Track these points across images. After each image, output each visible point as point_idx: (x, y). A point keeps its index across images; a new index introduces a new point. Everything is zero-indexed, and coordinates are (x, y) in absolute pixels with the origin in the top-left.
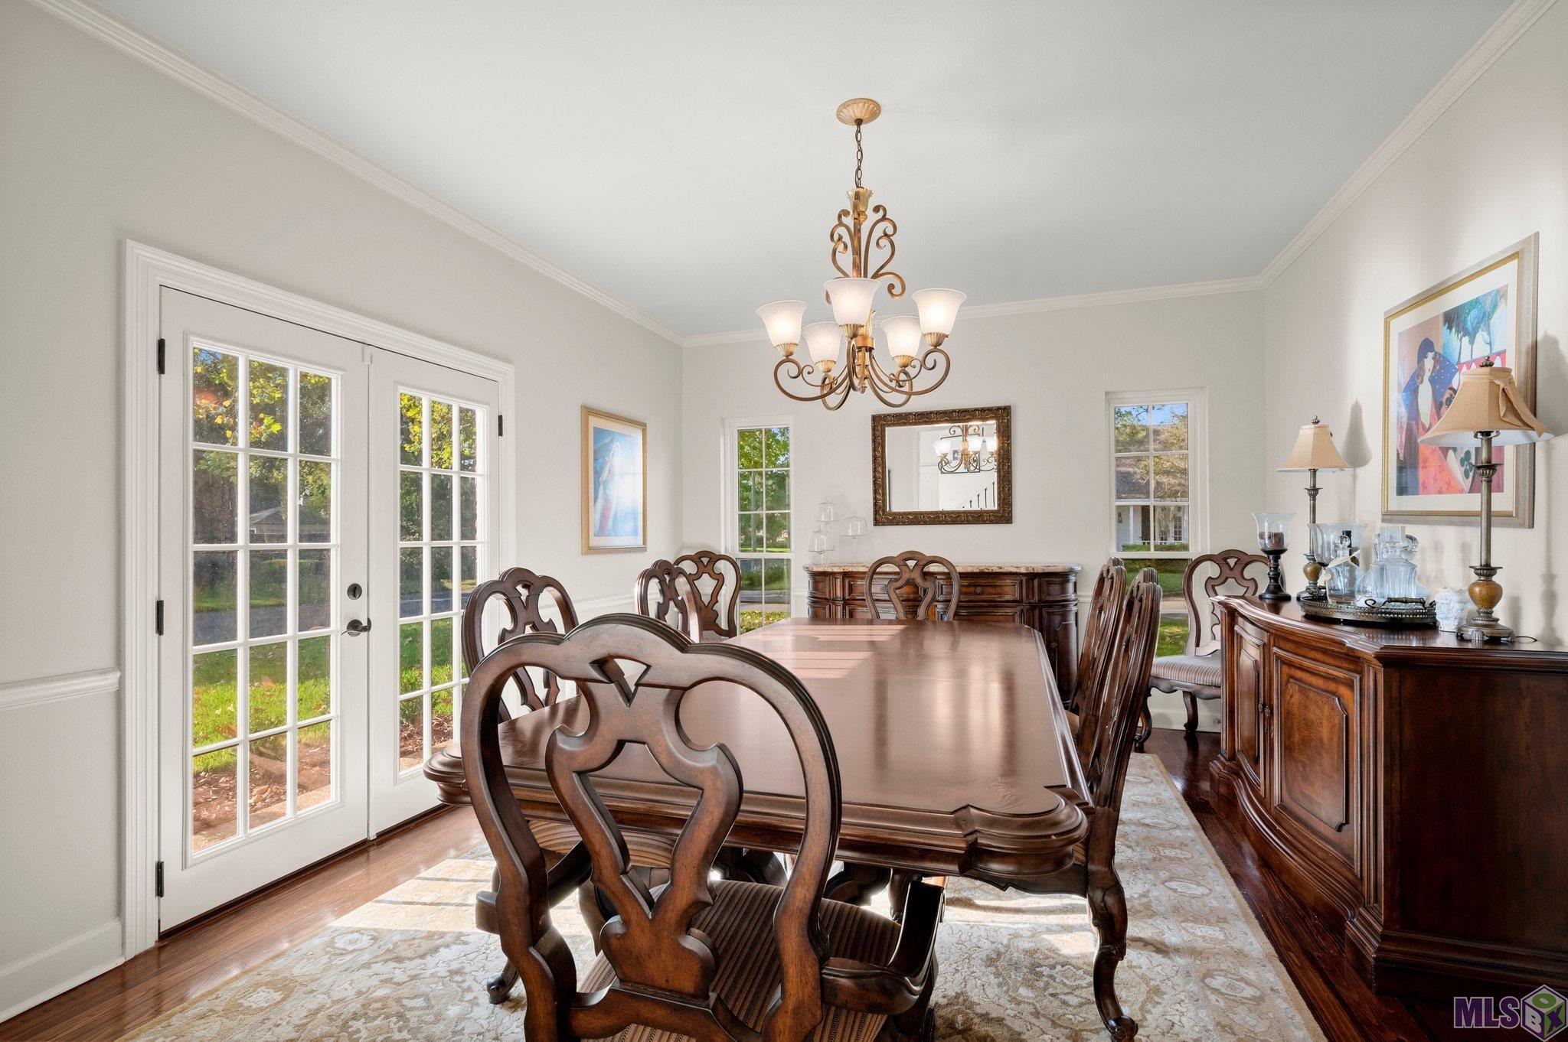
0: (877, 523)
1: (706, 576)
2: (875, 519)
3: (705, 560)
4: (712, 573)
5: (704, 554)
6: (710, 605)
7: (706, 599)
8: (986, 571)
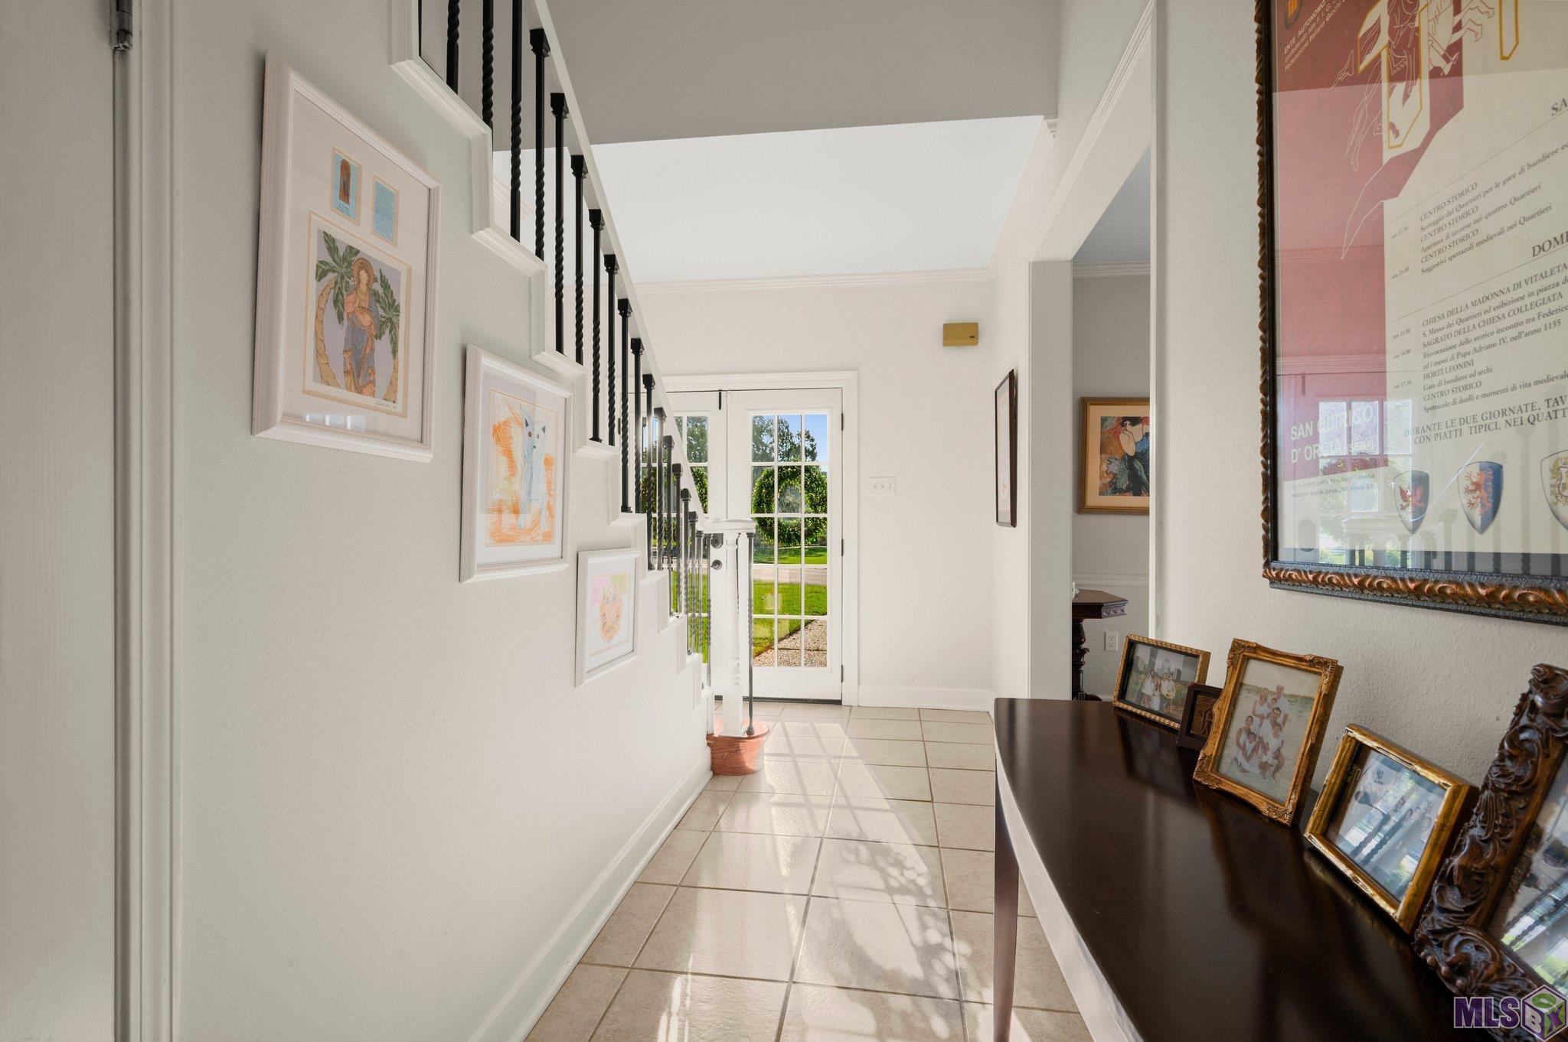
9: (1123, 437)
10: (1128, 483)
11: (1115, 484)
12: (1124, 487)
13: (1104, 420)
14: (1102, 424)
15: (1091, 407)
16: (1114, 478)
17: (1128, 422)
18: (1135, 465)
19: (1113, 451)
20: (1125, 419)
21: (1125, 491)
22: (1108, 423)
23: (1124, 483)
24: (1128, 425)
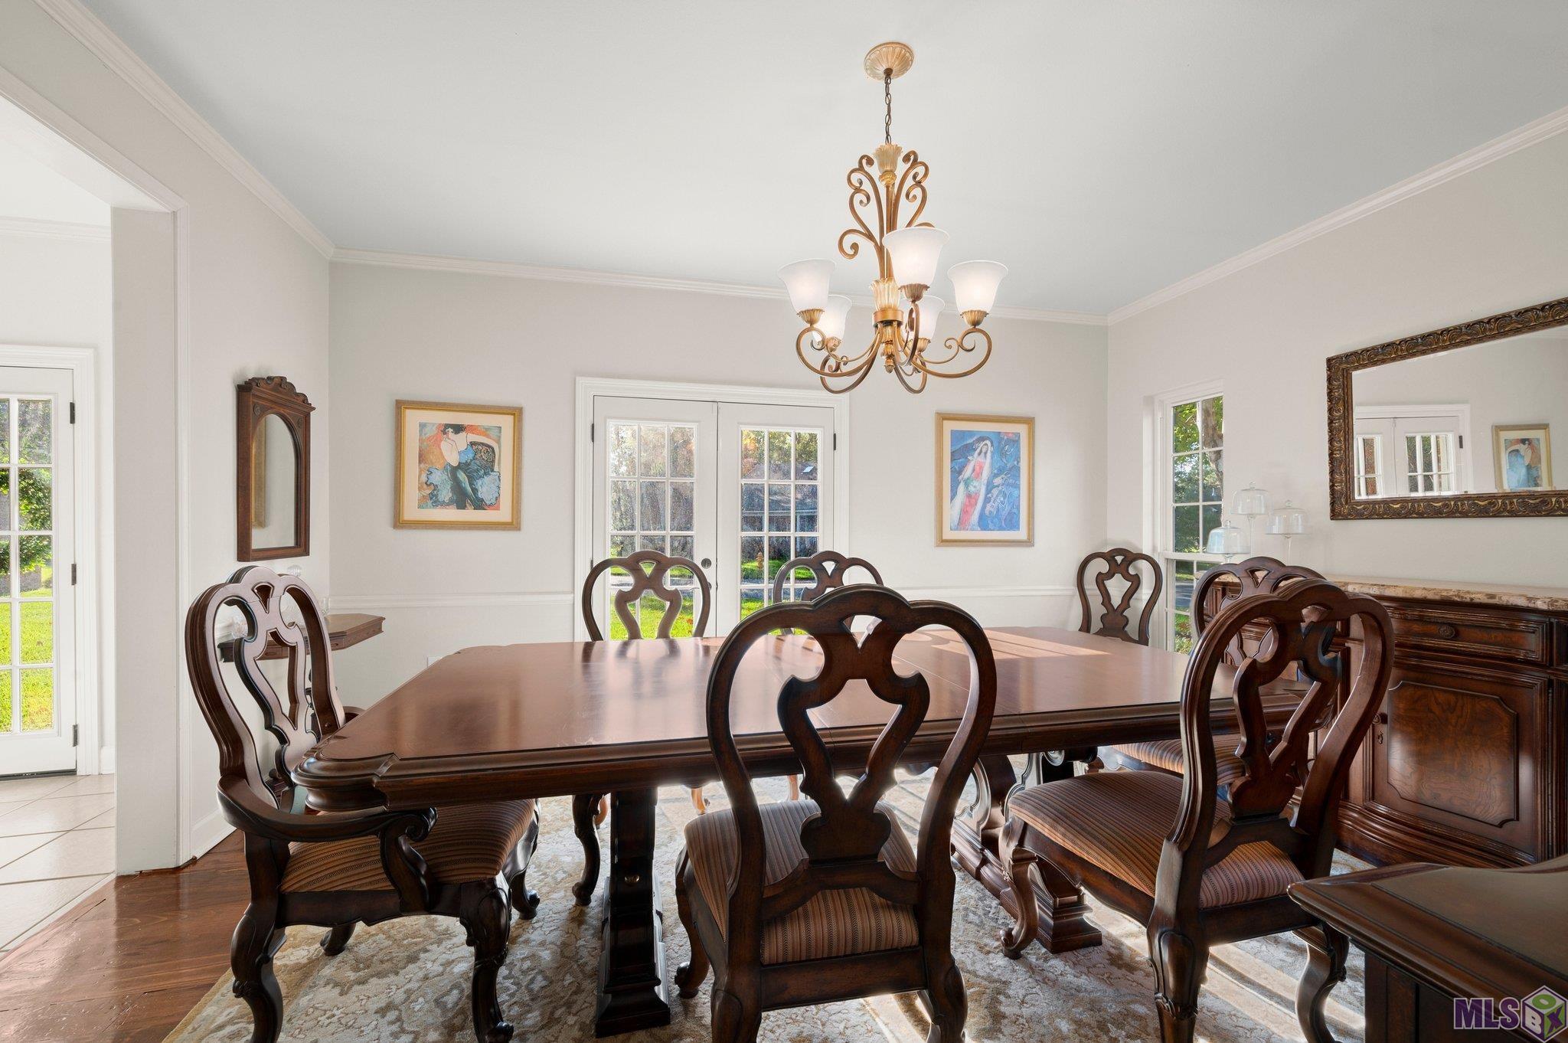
0: (1335, 515)
1: (1118, 576)
2: (1333, 510)
3: (1119, 559)
4: (1125, 573)
5: (1119, 551)
6: (1120, 610)
7: (1116, 600)
8: (1457, 599)
9: (445, 446)
10: (450, 495)
11: (436, 496)
12: (447, 500)
13: (422, 426)
14: (421, 431)
15: (407, 411)
16: (434, 490)
17: (450, 430)
18: (458, 475)
19: (434, 461)
20: (447, 426)
21: (448, 504)
22: (427, 429)
23: (446, 494)
24: (450, 434)
